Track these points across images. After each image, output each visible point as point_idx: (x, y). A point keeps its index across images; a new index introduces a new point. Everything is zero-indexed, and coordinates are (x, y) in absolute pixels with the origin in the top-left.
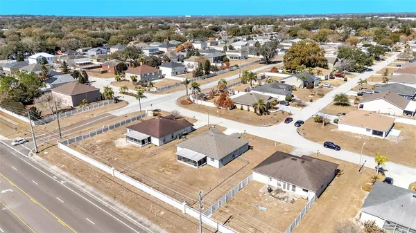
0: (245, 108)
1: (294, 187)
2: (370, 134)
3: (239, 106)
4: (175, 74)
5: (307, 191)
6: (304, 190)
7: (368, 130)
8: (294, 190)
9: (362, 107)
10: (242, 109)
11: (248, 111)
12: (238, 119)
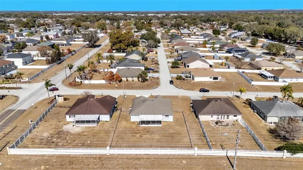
0: (130, 79)
1: (228, 116)
3: (124, 79)
4: (25, 63)
5: (236, 116)
6: (234, 116)
7: (211, 78)
8: (228, 118)
10: (127, 80)
11: (133, 81)
12: (132, 88)
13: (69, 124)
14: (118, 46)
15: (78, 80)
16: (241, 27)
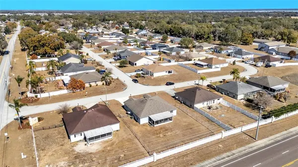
0: (93, 84)
1: (213, 101)
2: (167, 74)
3: (87, 85)
6: (218, 100)
7: (166, 72)
8: (214, 103)
9: (136, 64)
10: (91, 86)
11: (97, 85)
12: (102, 93)
13: (77, 144)
14: (41, 50)
15: (30, 95)
16: (142, 25)
